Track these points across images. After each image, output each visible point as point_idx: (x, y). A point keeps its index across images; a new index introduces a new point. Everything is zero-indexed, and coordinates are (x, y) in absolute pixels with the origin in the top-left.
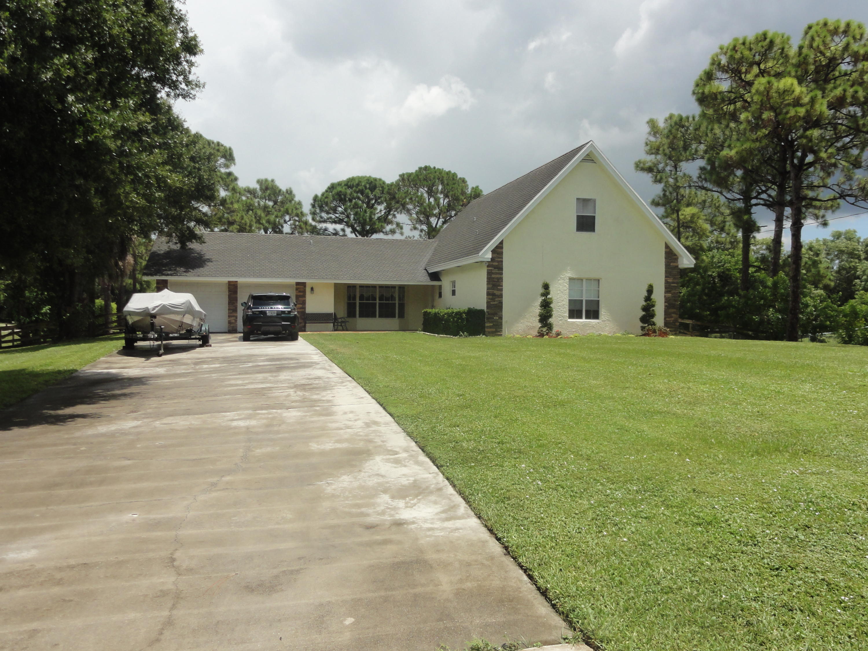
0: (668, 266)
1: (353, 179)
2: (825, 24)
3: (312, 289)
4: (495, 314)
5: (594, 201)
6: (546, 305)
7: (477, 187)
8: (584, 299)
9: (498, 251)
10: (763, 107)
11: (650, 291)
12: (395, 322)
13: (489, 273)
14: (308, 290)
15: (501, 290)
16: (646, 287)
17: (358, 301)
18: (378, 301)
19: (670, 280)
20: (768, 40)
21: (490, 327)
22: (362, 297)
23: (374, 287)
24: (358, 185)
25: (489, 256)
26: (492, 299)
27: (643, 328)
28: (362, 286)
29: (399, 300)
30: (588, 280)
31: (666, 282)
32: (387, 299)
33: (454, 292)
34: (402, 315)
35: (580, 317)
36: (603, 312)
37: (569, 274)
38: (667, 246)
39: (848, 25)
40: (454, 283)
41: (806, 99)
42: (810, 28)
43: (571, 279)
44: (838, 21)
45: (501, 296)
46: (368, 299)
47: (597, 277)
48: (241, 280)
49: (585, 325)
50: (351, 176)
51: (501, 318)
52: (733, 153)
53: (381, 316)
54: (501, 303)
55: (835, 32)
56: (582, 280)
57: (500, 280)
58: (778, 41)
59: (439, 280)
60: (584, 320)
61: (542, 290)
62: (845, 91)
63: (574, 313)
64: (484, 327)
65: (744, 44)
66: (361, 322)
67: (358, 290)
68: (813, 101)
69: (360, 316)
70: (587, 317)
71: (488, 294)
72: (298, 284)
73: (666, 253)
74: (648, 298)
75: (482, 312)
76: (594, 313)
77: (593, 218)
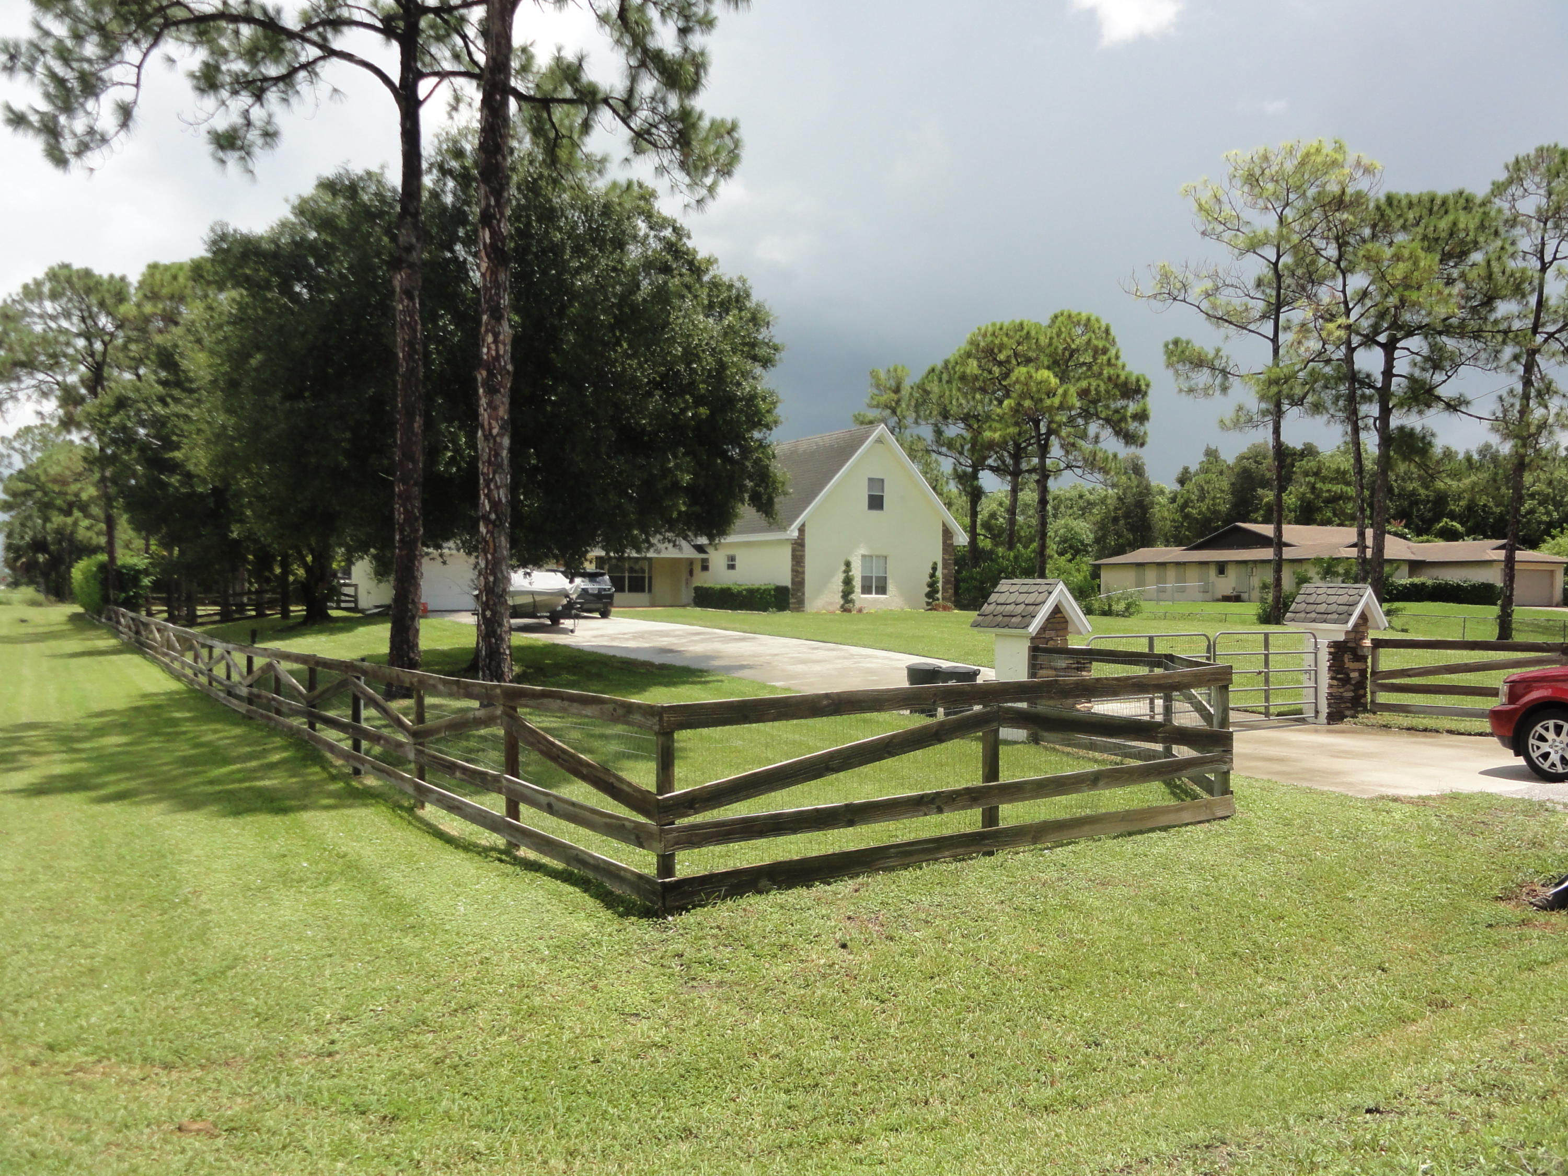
0: (944, 543)
2: (1070, 316)
4: (798, 590)
5: (882, 481)
6: (848, 582)
8: (874, 575)
9: (802, 530)
10: (1023, 396)
11: (934, 569)
12: (643, 597)
13: (794, 551)
15: (804, 567)
16: (930, 565)
18: (627, 575)
19: (947, 558)
20: (1025, 331)
21: (794, 603)
22: (611, 570)
25: (796, 534)
26: (797, 576)
27: (928, 604)
29: (649, 572)
30: (877, 557)
31: (944, 559)
32: (637, 572)
33: (732, 567)
34: (650, 591)
35: (870, 592)
36: (891, 587)
37: (864, 551)
38: (944, 525)
39: (1089, 320)
40: (732, 558)
41: (1060, 391)
42: (1056, 317)
43: (863, 556)
44: (1079, 314)
45: (803, 573)
46: (617, 572)
47: (884, 553)
49: (875, 600)
51: (804, 594)
52: (997, 435)
53: (630, 590)
54: (803, 579)
55: (1078, 323)
56: (871, 556)
57: (803, 557)
58: (1033, 333)
59: (705, 552)
60: (874, 596)
61: (843, 568)
63: (866, 589)
64: (788, 603)
65: (1001, 329)
68: (1065, 394)
70: (877, 593)
71: (793, 571)
73: (943, 529)
74: (933, 575)
75: (785, 589)
76: (882, 590)
77: (882, 497)
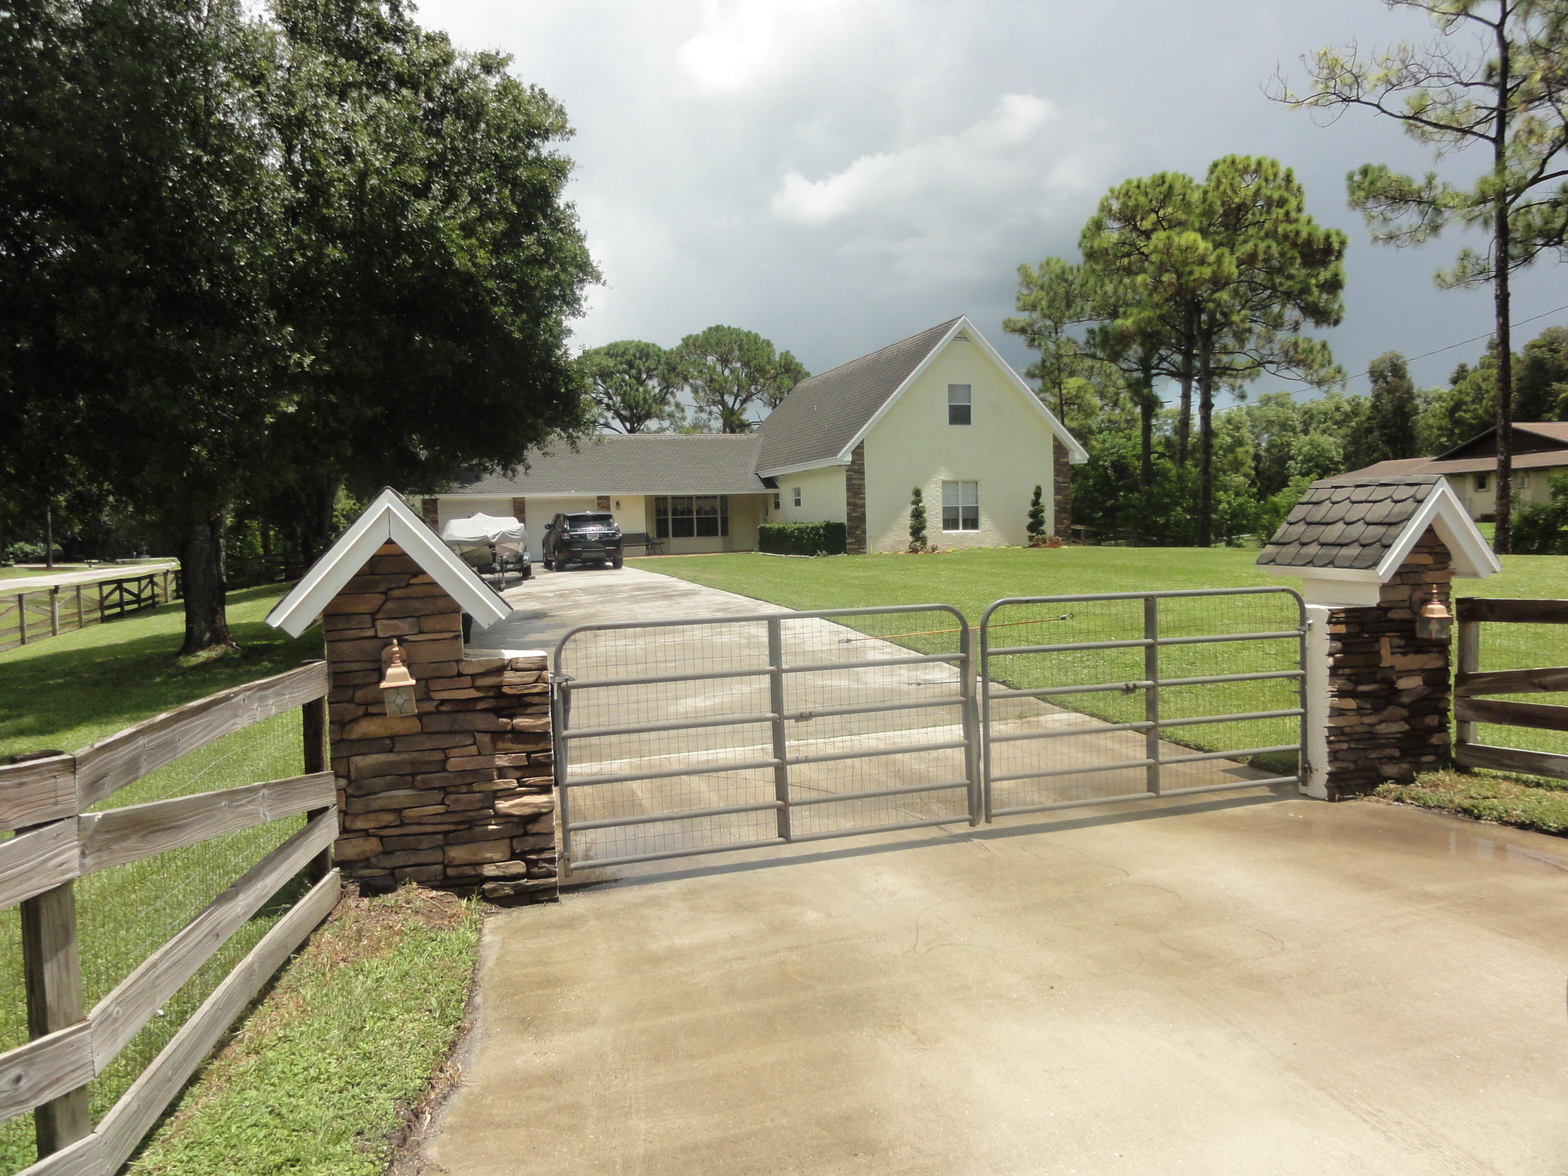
0: (1056, 462)
1: (616, 345)
2: (1233, 162)
3: (618, 504)
4: (858, 528)
5: (969, 386)
6: (918, 515)
7: (788, 352)
8: (961, 506)
9: (858, 452)
10: (1162, 268)
11: (1038, 494)
12: (717, 541)
13: (849, 479)
14: (613, 505)
15: (864, 498)
16: (1033, 490)
17: (670, 517)
18: (695, 516)
19: (1060, 479)
20: (1166, 185)
21: (852, 543)
22: (675, 512)
23: (690, 498)
24: (624, 353)
25: (849, 458)
26: (854, 511)
27: (1031, 538)
28: (674, 498)
29: (722, 512)
30: (965, 482)
31: (1056, 482)
32: (707, 513)
33: (798, 502)
34: (725, 533)
35: (957, 528)
36: (983, 520)
37: (943, 476)
38: (1055, 439)
39: (1259, 164)
40: (798, 492)
41: (1212, 258)
42: (1216, 165)
43: (944, 482)
44: (1248, 158)
45: (863, 506)
46: (683, 513)
47: (974, 478)
48: (527, 496)
49: (962, 537)
50: (613, 341)
51: (864, 532)
52: (1129, 322)
53: (699, 535)
54: (864, 514)
55: (1245, 170)
56: (957, 483)
57: (862, 486)
58: (1178, 187)
59: (775, 487)
60: (961, 531)
61: (913, 498)
62: (1256, 246)
63: (950, 523)
64: (845, 544)
65: (1138, 187)
66: (674, 542)
67: (670, 501)
68: (1219, 260)
69: (675, 535)
70: (965, 527)
71: (849, 504)
72: (599, 498)
73: (1055, 447)
74: (1036, 503)
75: (841, 526)
76: (972, 522)
77: (968, 408)
